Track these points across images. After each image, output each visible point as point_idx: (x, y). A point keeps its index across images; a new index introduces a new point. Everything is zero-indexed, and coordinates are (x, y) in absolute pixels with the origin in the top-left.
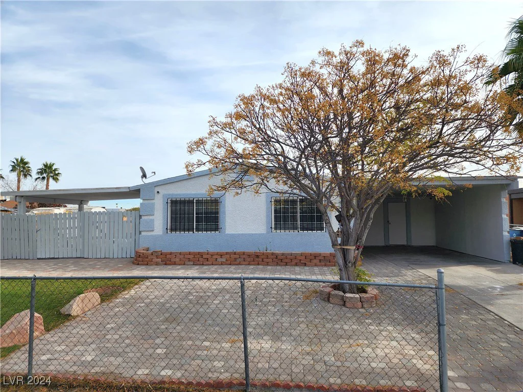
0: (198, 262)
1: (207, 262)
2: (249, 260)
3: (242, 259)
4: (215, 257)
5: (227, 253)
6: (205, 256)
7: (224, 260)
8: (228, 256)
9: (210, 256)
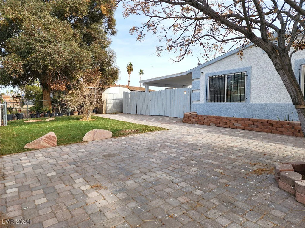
0: (218, 125)
1: (225, 125)
2: (262, 127)
3: (255, 126)
4: (232, 121)
5: (242, 119)
6: (224, 121)
7: (239, 125)
8: (243, 122)
9: (228, 120)
